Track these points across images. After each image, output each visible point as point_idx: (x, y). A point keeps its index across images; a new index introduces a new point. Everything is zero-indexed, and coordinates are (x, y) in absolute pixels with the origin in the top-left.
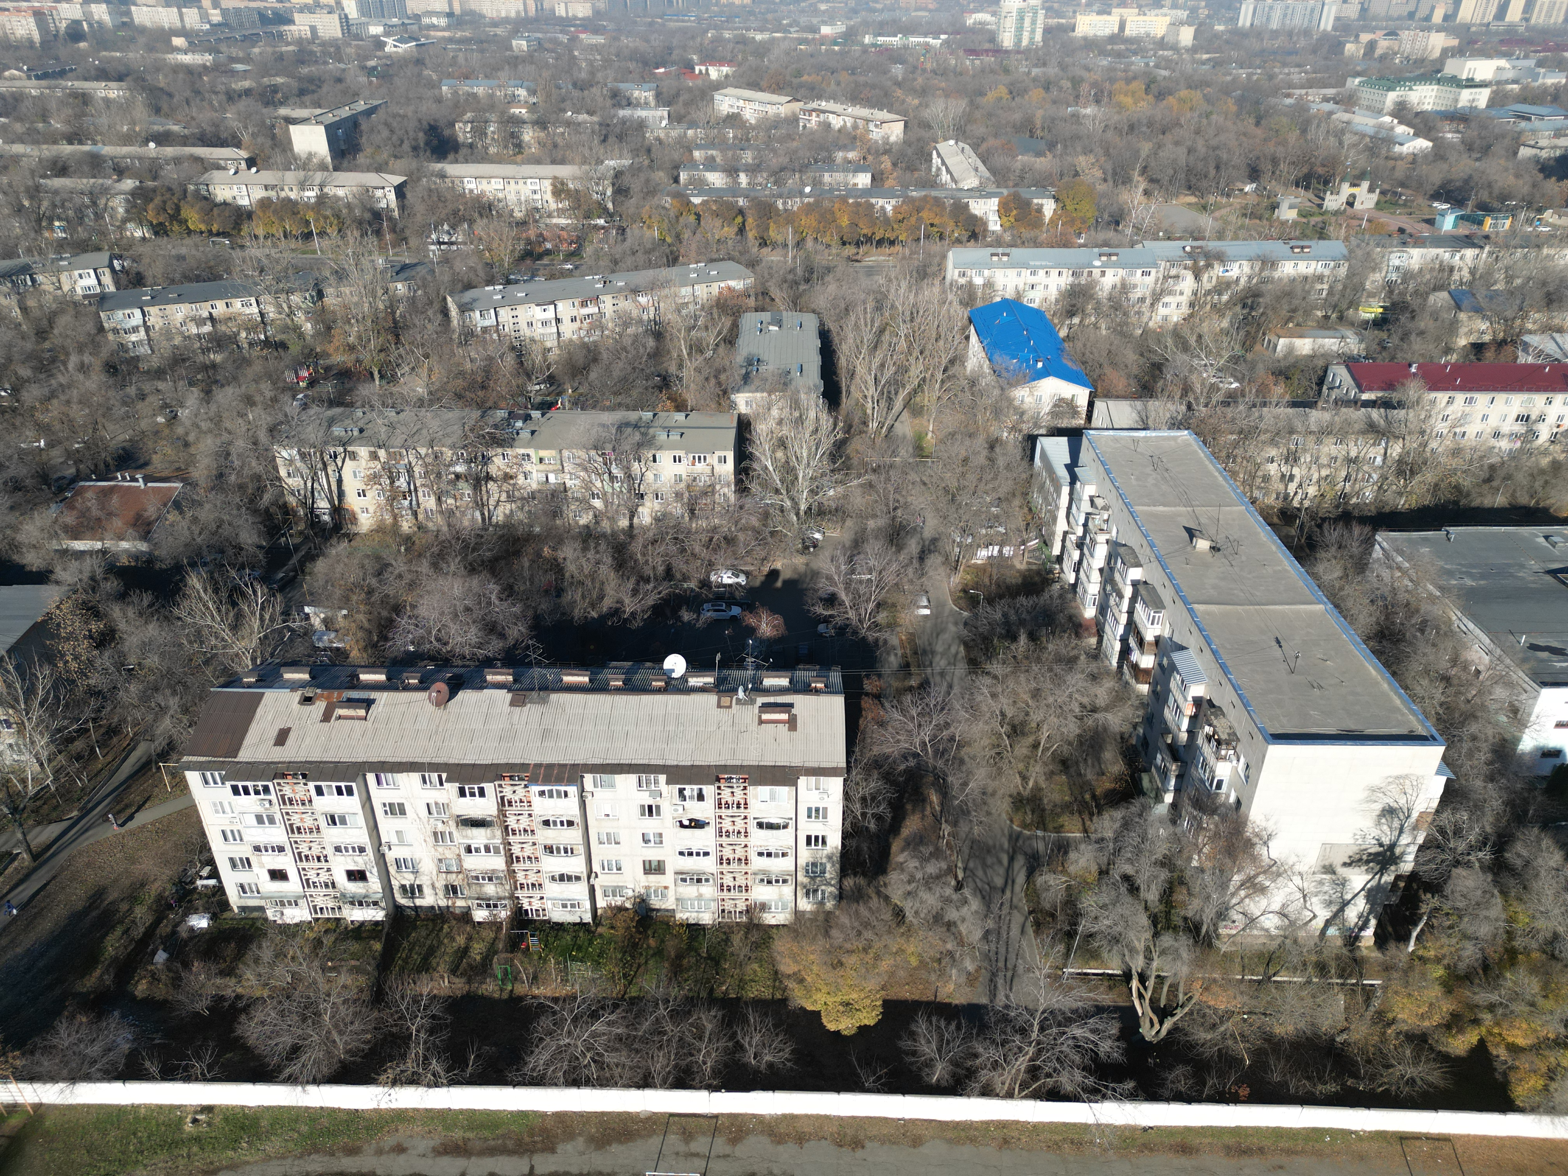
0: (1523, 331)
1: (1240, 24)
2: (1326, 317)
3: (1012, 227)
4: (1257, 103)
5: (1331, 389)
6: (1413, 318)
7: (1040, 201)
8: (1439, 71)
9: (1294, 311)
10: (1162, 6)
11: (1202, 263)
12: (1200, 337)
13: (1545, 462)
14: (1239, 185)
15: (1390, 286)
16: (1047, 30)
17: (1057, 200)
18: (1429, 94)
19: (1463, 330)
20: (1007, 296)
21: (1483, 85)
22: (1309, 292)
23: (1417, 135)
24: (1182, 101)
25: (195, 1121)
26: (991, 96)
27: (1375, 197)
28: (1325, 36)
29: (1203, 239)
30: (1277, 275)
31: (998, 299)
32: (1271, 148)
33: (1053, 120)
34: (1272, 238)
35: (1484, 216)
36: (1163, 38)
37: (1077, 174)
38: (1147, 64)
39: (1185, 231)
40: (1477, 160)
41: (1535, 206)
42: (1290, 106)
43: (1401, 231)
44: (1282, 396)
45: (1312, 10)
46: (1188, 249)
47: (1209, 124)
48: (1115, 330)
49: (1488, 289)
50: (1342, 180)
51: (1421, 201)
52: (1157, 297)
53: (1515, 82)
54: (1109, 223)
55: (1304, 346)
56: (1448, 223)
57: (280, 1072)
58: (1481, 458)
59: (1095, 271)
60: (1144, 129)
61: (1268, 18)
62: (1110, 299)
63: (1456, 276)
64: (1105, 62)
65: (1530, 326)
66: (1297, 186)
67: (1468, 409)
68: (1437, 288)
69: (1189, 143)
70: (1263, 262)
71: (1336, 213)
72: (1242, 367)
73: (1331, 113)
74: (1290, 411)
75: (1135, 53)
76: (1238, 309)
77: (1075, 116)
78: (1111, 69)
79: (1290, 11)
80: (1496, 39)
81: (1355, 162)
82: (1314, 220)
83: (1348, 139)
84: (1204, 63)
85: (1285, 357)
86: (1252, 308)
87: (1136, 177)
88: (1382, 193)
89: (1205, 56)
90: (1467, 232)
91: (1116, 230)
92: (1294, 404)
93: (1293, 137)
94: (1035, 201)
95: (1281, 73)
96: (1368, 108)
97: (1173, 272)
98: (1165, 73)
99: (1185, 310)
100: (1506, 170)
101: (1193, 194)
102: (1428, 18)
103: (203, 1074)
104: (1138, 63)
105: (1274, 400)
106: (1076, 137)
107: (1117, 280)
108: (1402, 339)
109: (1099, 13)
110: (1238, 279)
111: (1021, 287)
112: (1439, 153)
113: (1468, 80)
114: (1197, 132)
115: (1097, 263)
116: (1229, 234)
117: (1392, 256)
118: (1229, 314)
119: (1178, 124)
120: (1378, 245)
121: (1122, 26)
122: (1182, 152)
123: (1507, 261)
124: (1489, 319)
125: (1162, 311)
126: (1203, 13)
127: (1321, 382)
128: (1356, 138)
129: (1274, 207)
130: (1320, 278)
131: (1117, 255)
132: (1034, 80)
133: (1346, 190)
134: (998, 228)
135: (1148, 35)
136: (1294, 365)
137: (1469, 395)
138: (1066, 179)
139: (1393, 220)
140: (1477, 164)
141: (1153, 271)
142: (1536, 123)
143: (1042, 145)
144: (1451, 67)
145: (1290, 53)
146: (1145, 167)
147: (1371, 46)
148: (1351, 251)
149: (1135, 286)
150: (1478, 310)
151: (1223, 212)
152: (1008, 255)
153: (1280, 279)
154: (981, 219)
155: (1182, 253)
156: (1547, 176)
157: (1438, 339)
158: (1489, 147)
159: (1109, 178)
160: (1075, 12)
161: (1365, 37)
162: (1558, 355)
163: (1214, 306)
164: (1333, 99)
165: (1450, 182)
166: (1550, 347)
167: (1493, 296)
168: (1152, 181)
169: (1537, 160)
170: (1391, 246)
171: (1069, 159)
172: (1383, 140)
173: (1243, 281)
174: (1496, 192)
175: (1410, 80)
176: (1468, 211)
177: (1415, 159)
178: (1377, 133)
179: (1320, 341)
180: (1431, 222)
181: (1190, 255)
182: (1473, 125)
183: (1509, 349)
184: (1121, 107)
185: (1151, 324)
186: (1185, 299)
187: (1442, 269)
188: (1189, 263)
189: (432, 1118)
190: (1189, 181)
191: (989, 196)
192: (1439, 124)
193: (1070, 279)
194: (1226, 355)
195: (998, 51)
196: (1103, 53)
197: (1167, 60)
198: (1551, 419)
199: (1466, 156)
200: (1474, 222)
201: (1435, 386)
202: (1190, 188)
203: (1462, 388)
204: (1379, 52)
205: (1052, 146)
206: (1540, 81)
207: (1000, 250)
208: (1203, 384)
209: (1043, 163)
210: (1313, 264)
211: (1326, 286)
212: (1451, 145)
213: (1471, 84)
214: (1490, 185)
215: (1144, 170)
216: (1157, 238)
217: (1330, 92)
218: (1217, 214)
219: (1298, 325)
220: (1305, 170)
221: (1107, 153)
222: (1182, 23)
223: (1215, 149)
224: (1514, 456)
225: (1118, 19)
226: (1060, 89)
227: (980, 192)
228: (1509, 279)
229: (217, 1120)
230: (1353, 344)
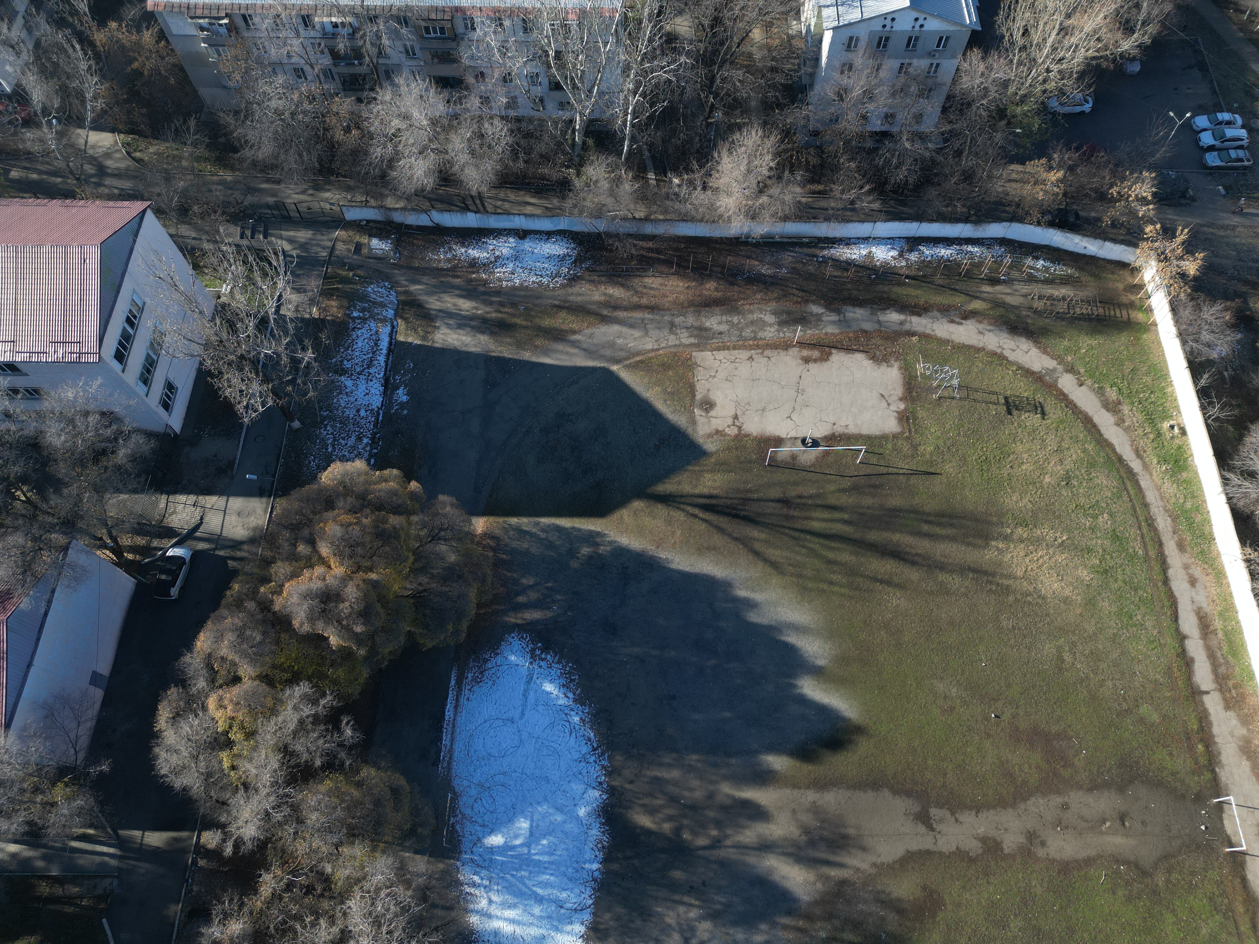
25: (1172, 427)
57: (1229, 471)
103: (1210, 417)
189: (1225, 600)
229: (1177, 442)
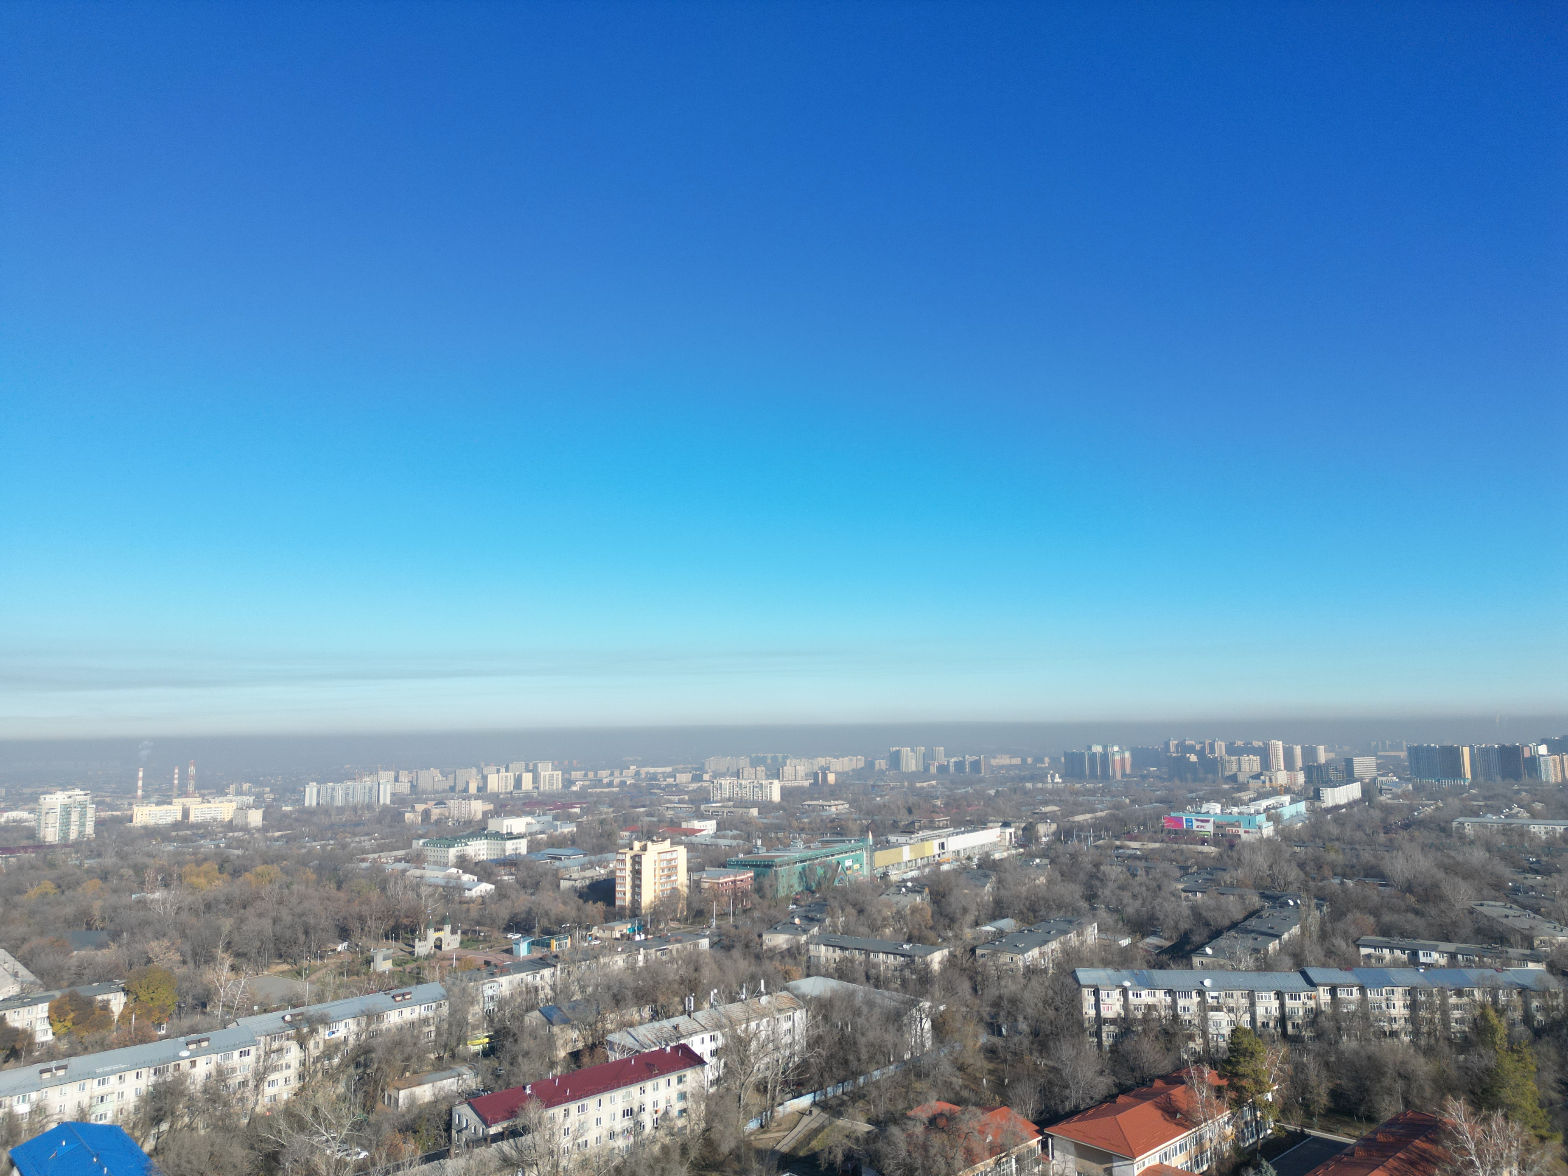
0: (606, 1032)
1: (307, 804)
2: (440, 1058)
3: (69, 1033)
4: (335, 869)
5: (459, 1132)
6: (516, 1041)
7: (105, 997)
8: (485, 829)
9: (408, 1059)
10: (226, 794)
11: (305, 1030)
12: (316, 1110)
13: (656, 1148)
14: (332, 946)
15: (489, 1016)
16: (100, 824)
17: (126, 991)
18: (482, 847)
19: (559, 1042)
20: (67, 1119)
21: (520, 837)
22: (418, 1037)
23: (480, 880)
24: (258, 875)
26: (33, 893)
27: (458, 937)
28: (385, 808)
29: (303, 1005)
30: (384, 1026)
31: (53, 1126)
32: (355, 908)
33: (115, 909)
34: (372, 991)
35: (549, 939)
36: (231, 821)
37: (149, 961)
38: (218, 846)
39: (282, 1000)
40: (532, 894)
41: (584, 925)
42: (367, 869)
43: (487, 963)
44: (413, 1153)
45: (370, 789)
46: (288, 1018)
47: (291, 894)
48: (215, 1126)
49: (570, 1001)
50: (426, 927)
51: (497, 935)
52: (260, 1077)
53: (542, 832)
54: (194, 1008)
55: (425, 1093)
56: (523, 950)
58: (606, 1162)
59: (182, 1063)
60: (223, 906)
61: (332, 798)
62: (205, 1091)
63: (541, 995)
64: (170, 848)
65: (609, 1026)
66: (387, 938)
67: (582, 1117)
68: (530, 1008)
69: (273, 914)
70: (368, 1017)
71: (428, 957)
72: (367, 1132)
73: (404, 871)
74: (425, 1167)
75: (203, 837)
76: (352, 1070)
77: (142, 904)
78: (177, 854)
79: (351, 791)
80: (520, 803)
81: (434, 910)
82: (408, 967)
83: (424, 891)
84: (276, 840)
85: (409, 1109)
86: (366, 1066)
87: (220, 953)
88: (463, 933)
89: (277, 834)
90: (540, 955)
91: (204, 1013)
92: (428, 1159)
93: (374, 895)
94: (99, 998)
95: (353, 842)
96: (436, 863)
97: (275, 1045)
98: (239, 852)
99: (295, 1084)
100: (555, 900)
101: (285, 962)
102: (466, 790)
104: (207, 845)
105: (407, 1159)
106: (146, 923)
107: (212, 1067)
108: (512, 1064)
109: (158, 804)
110: (346, 1039)
111: (85, 1103)
112: (502, 893)
113: (508, 834)
114: (280, 902)
115: (185, 1053)
116: (329, 995)
117: (485, 987)
118: (343, 1078)
119: (258, 897)
120: (470, 980)
121: (186, 813)
122: (266, 924)
123: (576, 974)
124: (577, 1027)
125: (269, 1091)
126: (269, 797)
127: (448, 1127)
128: (430, 889)
129: (369, 961)
130: (425, 1021)
131: (208, 1039)
132: (89, 871)
133: (432, 935)
134: (49, 1037)
135: (215, 820)
136: (419, 1117)
137: (580, 1104)
138: (136, 968)
139: (478, 956)
140: (533, 897)
141: (253, 1050)
142: (566, 862)
143: (104, 936)
144: (493, 825)
145: (357, 825)
146: (229, 943)
147: (426, 814)
148: (448, 990)
149: (234, 1070)
150: (566, 1021)
151: (319, 974)
152: (65, 1067)
153: (388, 1030)
154: (24, 1031)
155: (282, 1024)
156: (586, 901)
157: (541, 1056)
158: (538, 883)
159: (189, 959)
160: (130, 804)
161: (420, 807)
162: (637, 1048)
163: (325, 1073)
164: (404, 859)
165: (516, 915)
166: (629, 1042)
167: (574, 1006)
168: (238, 955)
169: (575, 889)
170: (482, 978)
171: (139, 946)
172: (454, 888)
173: (351, 1040)
174: (553, 918)
175: (464, 837)
176: (536, 937)
177: (483, 900)
178: (448, 882)
179: (439, 1084)
180: (509, 951)
181: (291, 1024)
182: (521, 868)
183: (600, 1050)
184: (193, 888)
185: (258, 1109)
186: (292, 1073)
187: (528, 991)
188: (292, 1032)
190: (279, 949)
191: (35, 1002)
192: (496, 870)
193: (153, 1079)
194: (347, 1123)
195: (40, 846)
196: (167, 839)
197: (237, 840)
198: (649, 1108)
199: (522, 892)
200: (543, 946)
201: (550, 1104)
202: (280, 956)
203: (573, 1098)
204: (434, 818)
205: (115, 936)
206: (559, 830)
207: (53, 1064)
208: (328, 1164)
209: (107, 955)
210: (417, 1008)
211: (433, 1028)
212: (509, 886)
213: (511, 836)
214: (547, 914)
215: (228, 946)
216: (252, 1014)
217: (400, 853)
218: (313, 977)
219: (415, 1072)
220: (392, 923)
221: (184, 935)
222: (249, 807)
223: (301, 915)
224: (632, 1151)
225: (180, 807)
226: (121, 877)
227: (22, 1000)
228: (583, 989)
230: (470, 1080)
